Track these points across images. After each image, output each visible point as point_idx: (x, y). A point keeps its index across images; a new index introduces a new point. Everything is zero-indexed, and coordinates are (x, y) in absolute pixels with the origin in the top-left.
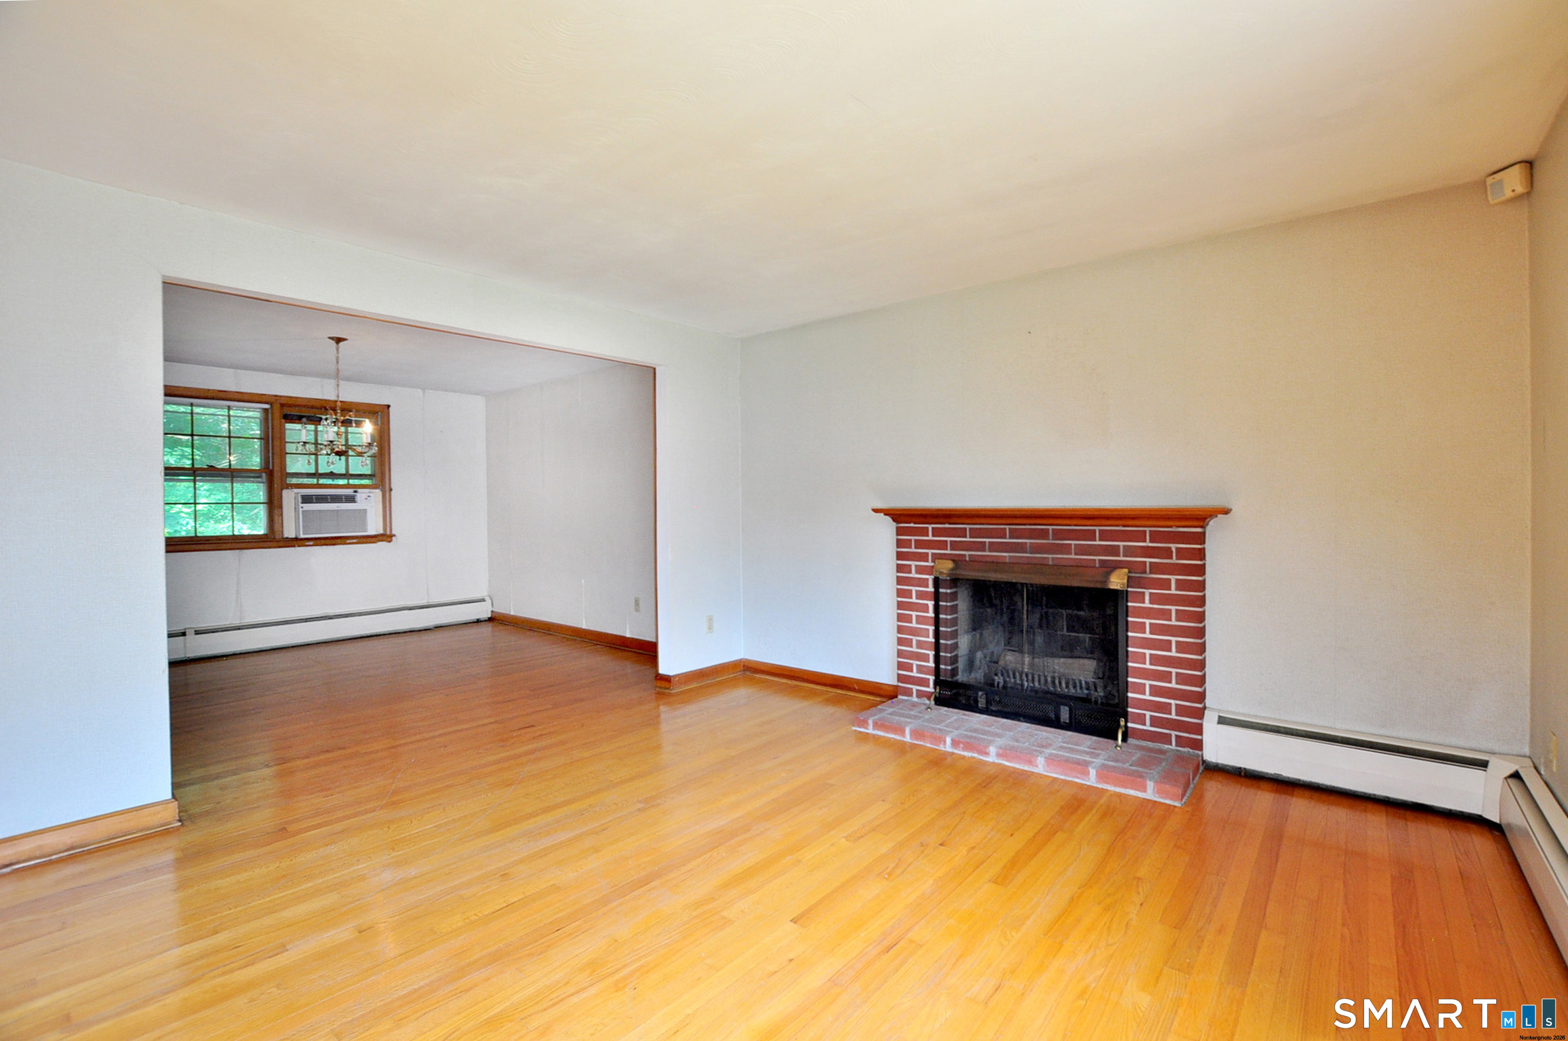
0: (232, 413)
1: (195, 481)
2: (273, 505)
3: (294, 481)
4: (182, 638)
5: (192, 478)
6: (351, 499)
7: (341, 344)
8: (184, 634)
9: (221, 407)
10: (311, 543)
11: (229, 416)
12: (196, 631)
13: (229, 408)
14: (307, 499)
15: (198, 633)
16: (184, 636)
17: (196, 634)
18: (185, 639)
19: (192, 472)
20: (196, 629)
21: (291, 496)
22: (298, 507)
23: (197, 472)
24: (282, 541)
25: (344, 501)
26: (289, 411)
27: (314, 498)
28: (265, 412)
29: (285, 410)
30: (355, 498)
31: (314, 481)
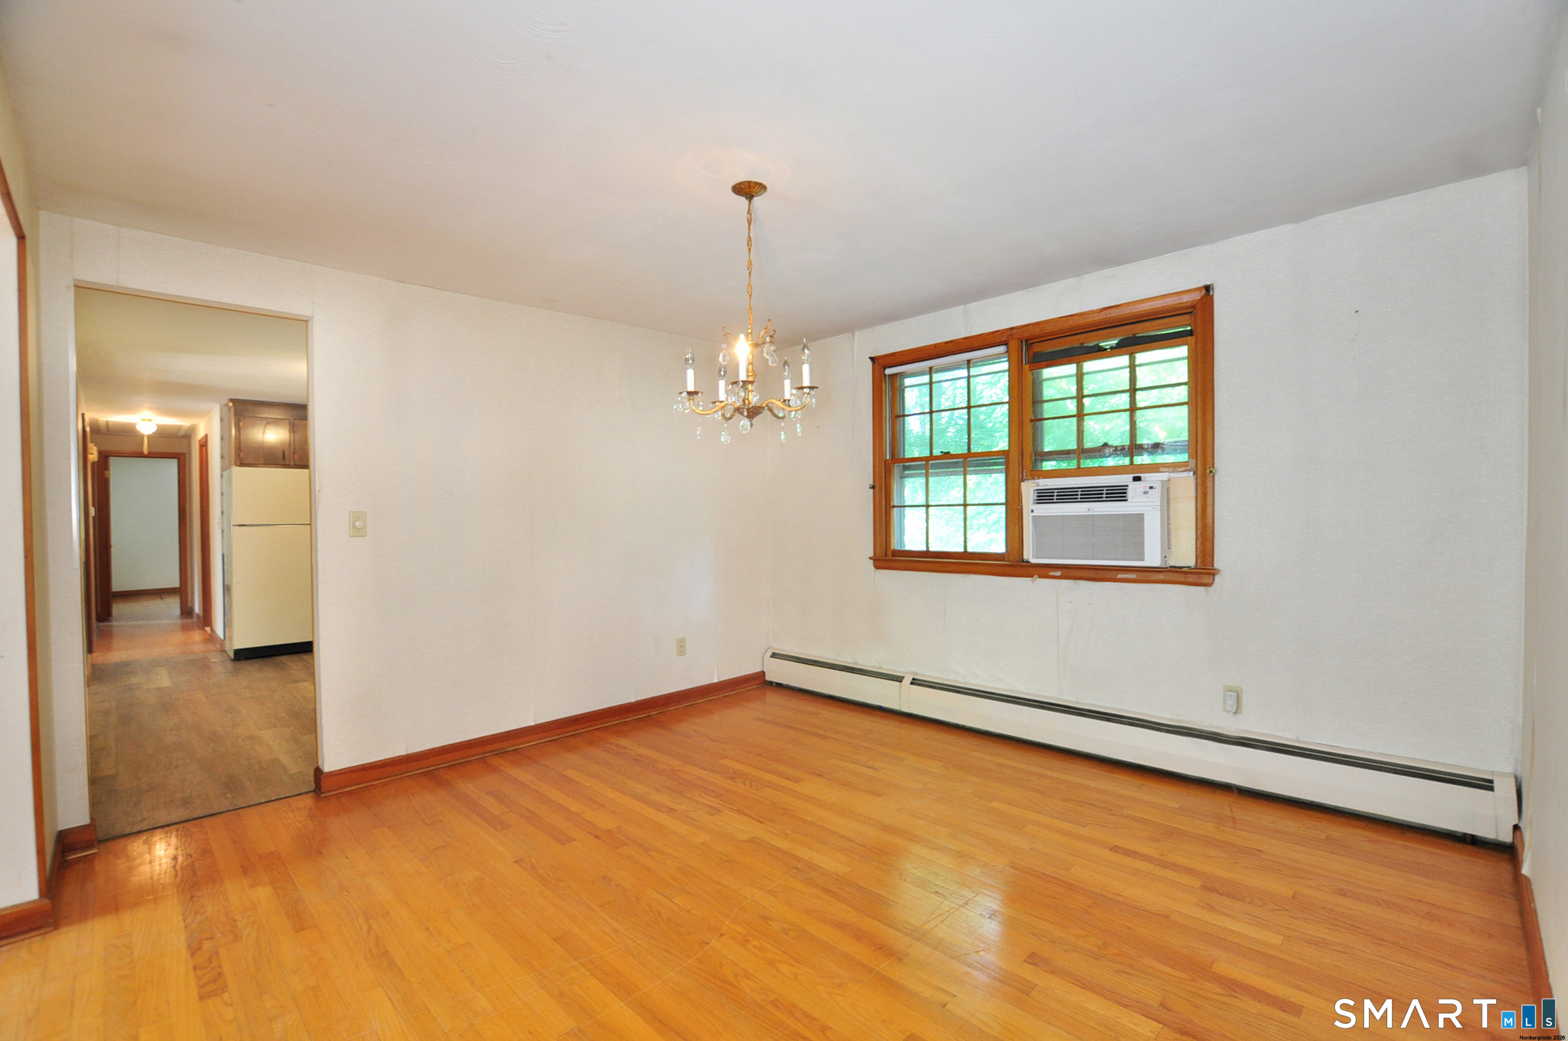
0: (972, 371)
1: (927, 475)
2: (1013, 508)
3: (1048, 465)
4: (899, 683)
5: (925, 471)
6: (1118, 494)
8: (902, 679)
10: (1058, 574)
11: (970, 377)
12: (913, 679)
13: (969, 364)
14: (1044, 497)
15: (914, 682)
16: (901, 682)
17: (912, 683)
18: (900, 686)
19: (924, 463)
20: (916, 677)
21: (1029, 489)
22: (1035, 511)
23: (930, 462)
24: (1022, 566)
25: (1104, 499)
26: (1035, 350)
27: (1055, 494)
28: (1009, 361)
29: (1038, 348)
30: (1125, 493)
31: (1073, 465)
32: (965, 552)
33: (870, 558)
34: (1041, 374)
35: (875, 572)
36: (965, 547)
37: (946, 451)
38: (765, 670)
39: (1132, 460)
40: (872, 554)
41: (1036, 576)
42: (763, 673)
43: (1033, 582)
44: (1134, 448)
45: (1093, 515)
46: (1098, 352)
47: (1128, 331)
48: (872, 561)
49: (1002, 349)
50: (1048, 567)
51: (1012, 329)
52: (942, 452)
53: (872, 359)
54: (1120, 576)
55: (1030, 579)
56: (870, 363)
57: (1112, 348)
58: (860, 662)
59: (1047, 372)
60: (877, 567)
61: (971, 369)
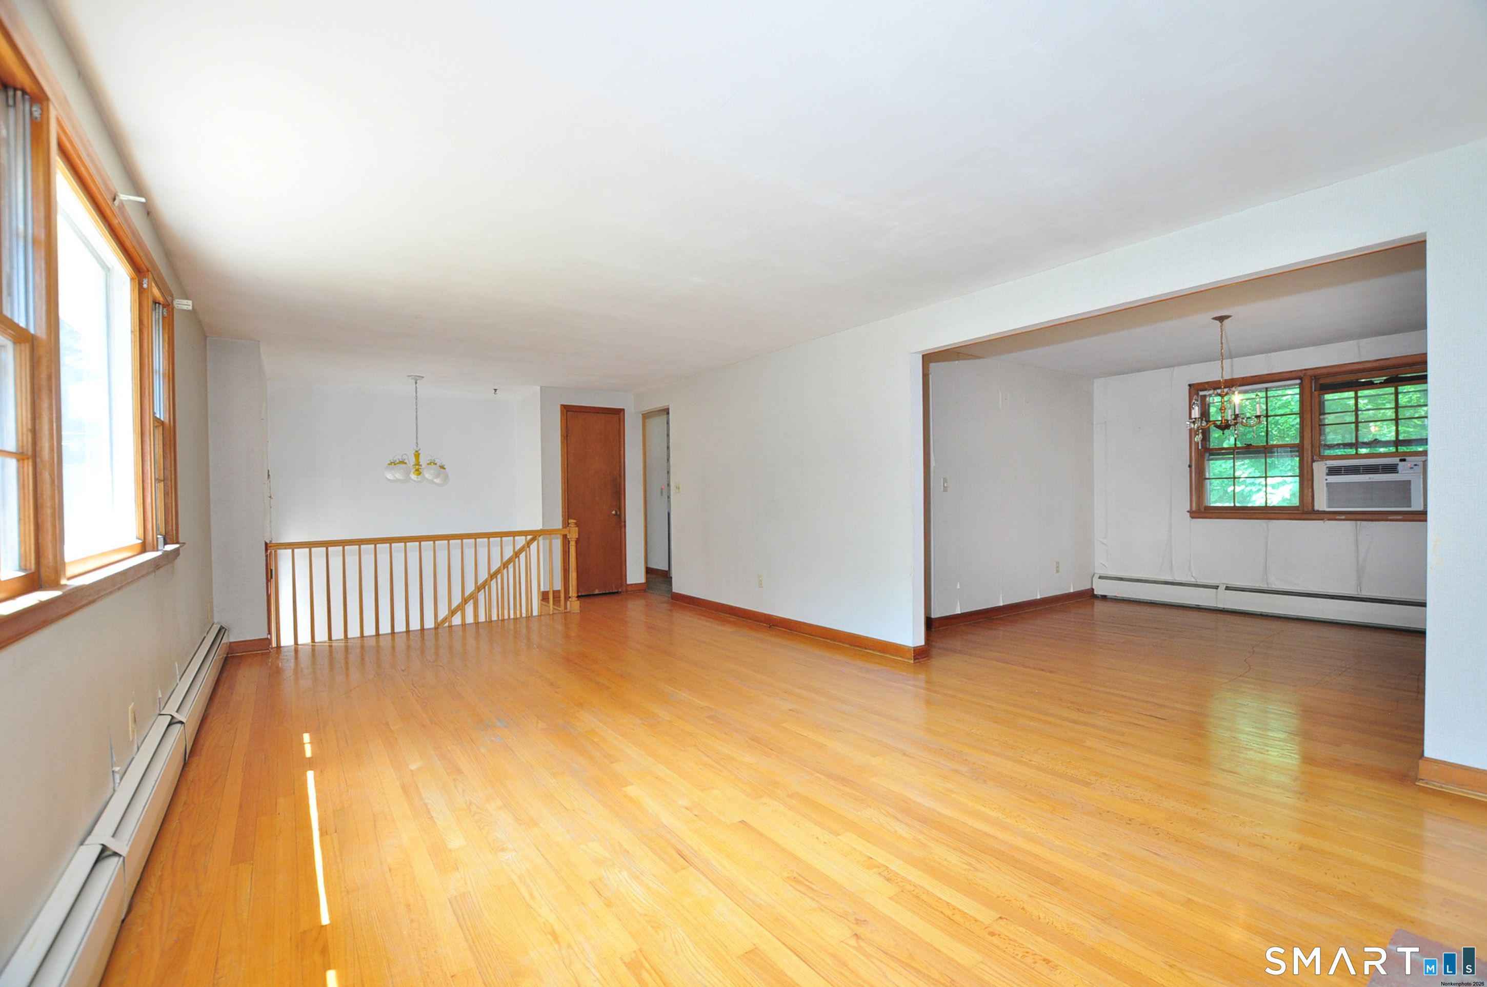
0: (1270, 393)
1: (1234, 458)
2: (1306, 478)
3: (1328, 452)
4: (1214, 590)
5: (1232, 456)
6: (1392, 469)
7: (1226, 322)
8: (1217, 587)
9: (1260, 390)
10: (1343, 517)
11: (1267, 397)
12: (1227, 587)
13: (1267, 390)
14: (1333, 471)
15: (1227, 588)
16: (1217, 589)
17: (1226, 589)
18: (1217, 592)
19: (1232, 451)
20: (1228, 586)
21: (1320, 469)
22: (1328, 480)
23: (1236, 451)
24: (1313, 513)
25: (1380, 472)
26: (1321, 382)
27: (1343, 469)
28: (1300, 388)
29: (1322, 381)
30: (1396, 468)
31: (1352, 451)
32: (1266, 506)
33: (1188, 512)
34: (1324, 397)
35: (1190, 520)
36: (1266, 503)
37: (1249, 443)
38: (1094, 587)
39: (1397, 449)
40: (1188, 509)
41: (1326, 519)
42: (1093, 590)
43: (1324, 522)
44: (1397, 443)
45: (1372, 482)
46: (1370, 385)
47: (1393, 372)
48: (1188, 514)
49: (1298, 381)
50: (1335, 514)
51: (1306, 370)
52: (1245, 444)
53: (1190, 385)
54: (1390, 518)
55: (1322, 521)
56: (1188, 388)
57: (1381, 383)
58: (1177, 579)
59: (1328, 397)
60: (1192, 517)
61: (1269, 393)
